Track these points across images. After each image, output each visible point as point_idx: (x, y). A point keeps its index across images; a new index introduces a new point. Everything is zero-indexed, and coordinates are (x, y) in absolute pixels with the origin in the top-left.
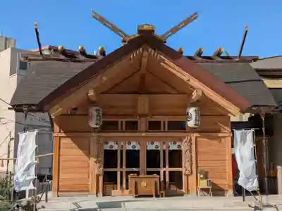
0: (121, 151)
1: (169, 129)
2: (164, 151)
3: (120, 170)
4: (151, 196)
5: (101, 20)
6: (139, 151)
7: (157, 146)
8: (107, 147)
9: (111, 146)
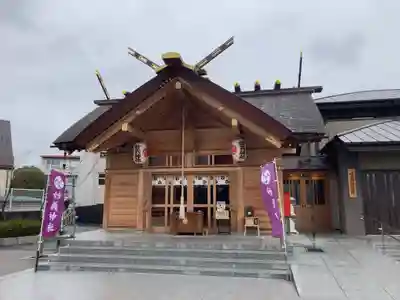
0: (170, 187)
1: (215, 163)
2: (212, 186)
3: (168, 205)
4: (193, 234)
5: (137, 55)
6: (186, 186)
7: (205, 182)
8: (155, 183)
9: (160, 182)
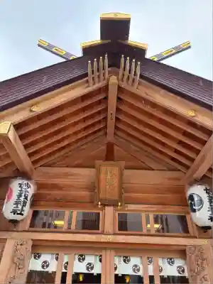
0: (64, 275)
6: (99, 275)
8: (36, 265)
9: (45, 264)
